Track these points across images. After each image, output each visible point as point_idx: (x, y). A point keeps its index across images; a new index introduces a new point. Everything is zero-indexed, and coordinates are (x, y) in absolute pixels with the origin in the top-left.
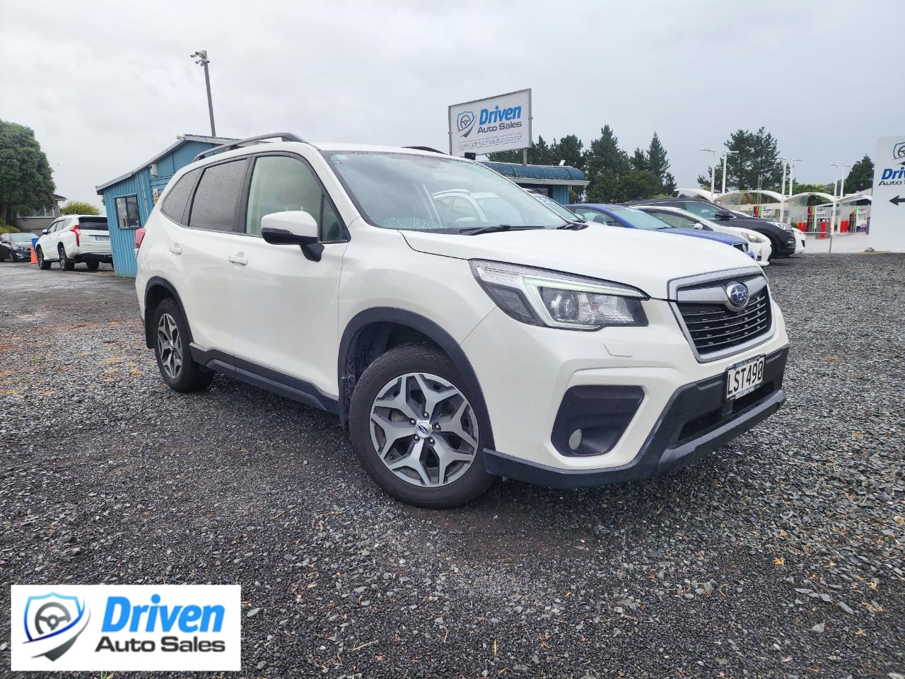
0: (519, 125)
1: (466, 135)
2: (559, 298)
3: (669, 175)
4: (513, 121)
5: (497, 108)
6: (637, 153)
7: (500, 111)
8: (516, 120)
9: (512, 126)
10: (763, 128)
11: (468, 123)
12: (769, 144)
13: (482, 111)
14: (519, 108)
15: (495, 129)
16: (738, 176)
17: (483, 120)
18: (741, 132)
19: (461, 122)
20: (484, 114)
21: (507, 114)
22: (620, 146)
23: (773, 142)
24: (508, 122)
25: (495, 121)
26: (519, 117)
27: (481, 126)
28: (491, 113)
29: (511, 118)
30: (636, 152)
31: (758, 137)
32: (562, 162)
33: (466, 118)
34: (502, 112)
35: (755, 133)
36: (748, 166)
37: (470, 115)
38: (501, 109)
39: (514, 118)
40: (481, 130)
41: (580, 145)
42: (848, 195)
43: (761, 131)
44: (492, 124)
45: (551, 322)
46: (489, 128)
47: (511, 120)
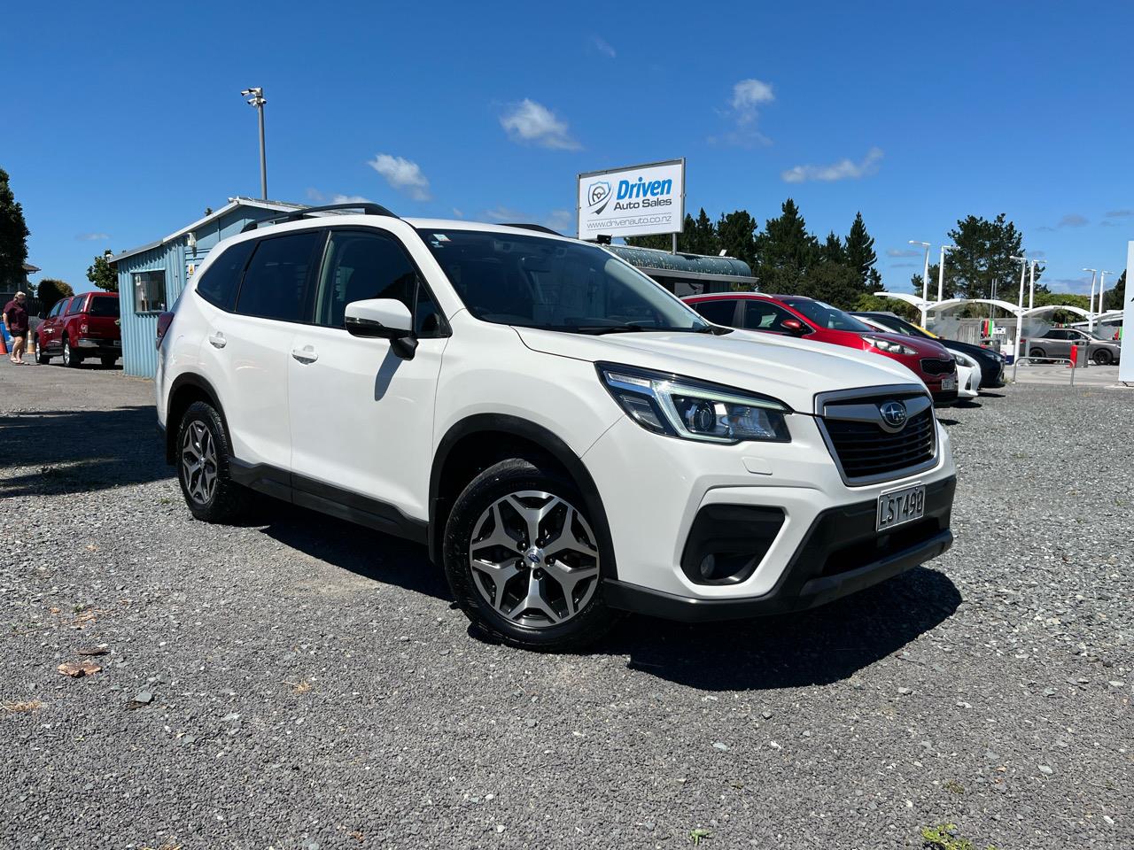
0: (668, 202)
1: (598, 212)
2: (694, 408)
3: (874, 272)
4: (661, 197)
5: (640, 179)
6: (831, 240)
7: (644, 184)
8: (665, 197)
9: (658, 203)
10: (1003, 215)
11: (603, 196)
12: (1011, 237)
13: (622, 183)
14: (669, 182)
15: (636, 205)
16: (967, 279)
17: (622, 194)
18: (973, 219)
19: (594, 194)
20: (624, 186)
21: (653, 188)
22: (809, 230)
23: (1016, 235)
24: (655, 198)
25: (637, 196)
26: (668, 192)
27: (619, 201)
28: (633, 186)
29: (658, 193)
30: (828, 239)
31: (995, 227)
32: (723, 252)
33: (600, 191)
34: (647, 185)
35: (991, 222)
36: (982, 266)
37: (606, 187)
38: (646, 181)
39: (662, 193)
40: (618, 206)
41: (754, 226)
42: (1110, 312)
43: (1000, 219)
44: (634, 200)
45: (684, 433)
46: (630, 204)
47: (658, 196)
